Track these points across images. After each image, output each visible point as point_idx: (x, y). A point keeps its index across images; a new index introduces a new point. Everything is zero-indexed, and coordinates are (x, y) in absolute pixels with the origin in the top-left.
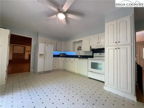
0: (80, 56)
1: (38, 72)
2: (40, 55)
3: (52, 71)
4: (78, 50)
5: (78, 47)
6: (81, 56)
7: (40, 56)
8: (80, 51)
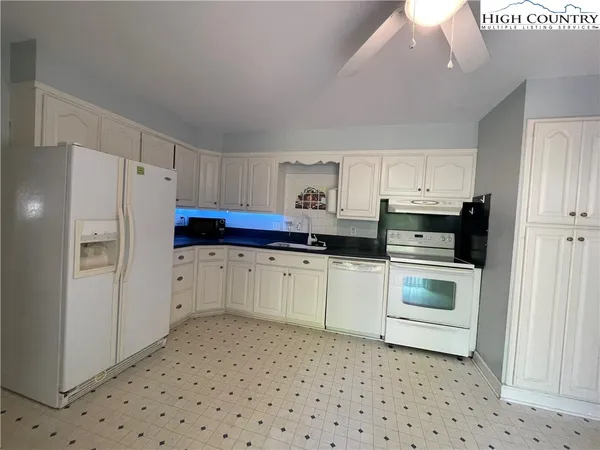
0: (315, 240)
1: (66, 394)
2: (85, 245)
3: (165, 340)
4: (298, 207)
5: (301, 191)
6: (320, 237)
7: (83, 255)
8: (310, 212)
